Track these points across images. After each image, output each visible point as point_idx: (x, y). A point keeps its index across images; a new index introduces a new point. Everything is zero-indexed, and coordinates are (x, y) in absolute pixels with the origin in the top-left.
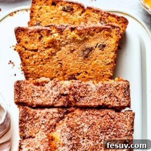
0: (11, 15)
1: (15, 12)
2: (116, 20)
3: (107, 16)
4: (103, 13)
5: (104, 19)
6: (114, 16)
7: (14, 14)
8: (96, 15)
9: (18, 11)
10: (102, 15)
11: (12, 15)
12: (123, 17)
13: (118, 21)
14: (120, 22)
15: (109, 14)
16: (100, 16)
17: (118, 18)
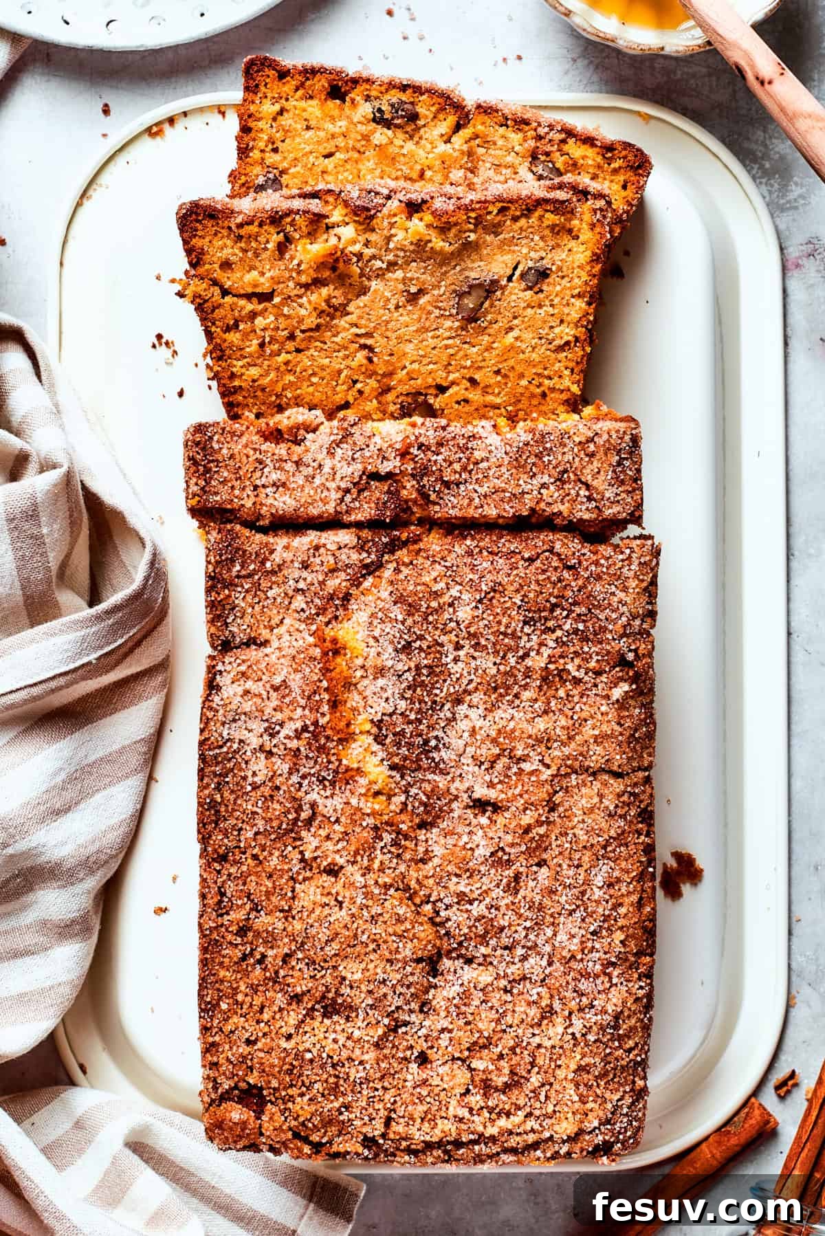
0: (153, 131)
1: (171, 121)
2: (599, 159)
3: (564, 141)
4: (542, 131)
5: (547, 154)
6: (589, 141)
7: (166, 126)
8: (515, 138)
9: (185, 114)
10: (539, 138)
11: (157, 134)
12: (627, 145)
13: (609, 161)
14: (615, 165)
15: (569, 133)
16: (532, 143)
17: (609, 148)
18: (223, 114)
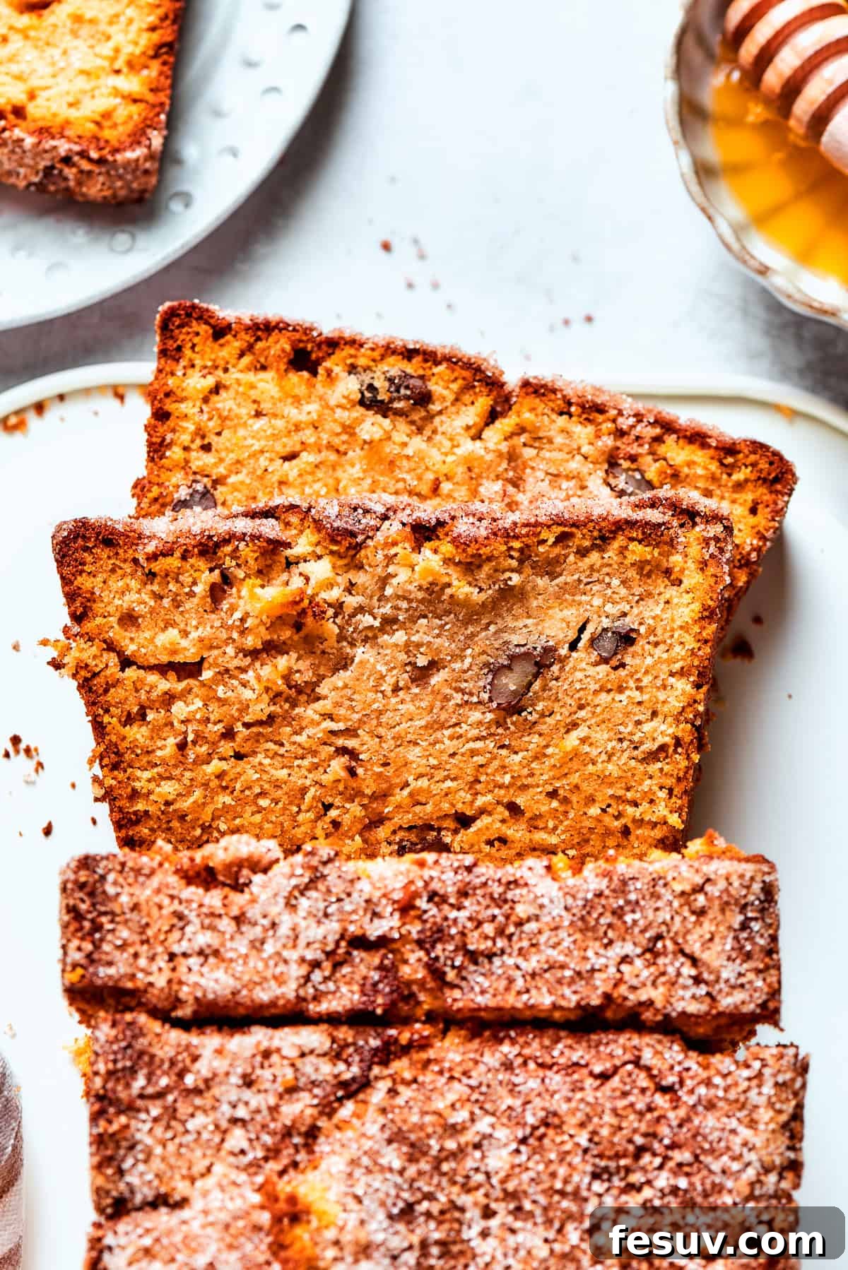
0: (10, 423)
1: (40, 406)
2: (714, 467)
3: (658, 440)
4: (625, 423)
5: (633, 458)
6: (697, 438)
7: (31, 416)
8: (582, 432)
9: (60, 399)
10: (620, 433)
11: (16, 427)
12: (758, 447)
13: (730, 469)
14: (739, 476)
15: (667, 427)
16: (609, 441)
17: (729, 449)
18: (121, 397)
